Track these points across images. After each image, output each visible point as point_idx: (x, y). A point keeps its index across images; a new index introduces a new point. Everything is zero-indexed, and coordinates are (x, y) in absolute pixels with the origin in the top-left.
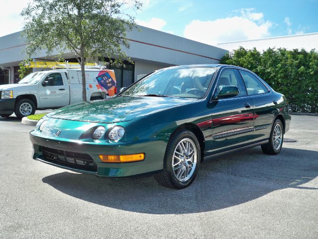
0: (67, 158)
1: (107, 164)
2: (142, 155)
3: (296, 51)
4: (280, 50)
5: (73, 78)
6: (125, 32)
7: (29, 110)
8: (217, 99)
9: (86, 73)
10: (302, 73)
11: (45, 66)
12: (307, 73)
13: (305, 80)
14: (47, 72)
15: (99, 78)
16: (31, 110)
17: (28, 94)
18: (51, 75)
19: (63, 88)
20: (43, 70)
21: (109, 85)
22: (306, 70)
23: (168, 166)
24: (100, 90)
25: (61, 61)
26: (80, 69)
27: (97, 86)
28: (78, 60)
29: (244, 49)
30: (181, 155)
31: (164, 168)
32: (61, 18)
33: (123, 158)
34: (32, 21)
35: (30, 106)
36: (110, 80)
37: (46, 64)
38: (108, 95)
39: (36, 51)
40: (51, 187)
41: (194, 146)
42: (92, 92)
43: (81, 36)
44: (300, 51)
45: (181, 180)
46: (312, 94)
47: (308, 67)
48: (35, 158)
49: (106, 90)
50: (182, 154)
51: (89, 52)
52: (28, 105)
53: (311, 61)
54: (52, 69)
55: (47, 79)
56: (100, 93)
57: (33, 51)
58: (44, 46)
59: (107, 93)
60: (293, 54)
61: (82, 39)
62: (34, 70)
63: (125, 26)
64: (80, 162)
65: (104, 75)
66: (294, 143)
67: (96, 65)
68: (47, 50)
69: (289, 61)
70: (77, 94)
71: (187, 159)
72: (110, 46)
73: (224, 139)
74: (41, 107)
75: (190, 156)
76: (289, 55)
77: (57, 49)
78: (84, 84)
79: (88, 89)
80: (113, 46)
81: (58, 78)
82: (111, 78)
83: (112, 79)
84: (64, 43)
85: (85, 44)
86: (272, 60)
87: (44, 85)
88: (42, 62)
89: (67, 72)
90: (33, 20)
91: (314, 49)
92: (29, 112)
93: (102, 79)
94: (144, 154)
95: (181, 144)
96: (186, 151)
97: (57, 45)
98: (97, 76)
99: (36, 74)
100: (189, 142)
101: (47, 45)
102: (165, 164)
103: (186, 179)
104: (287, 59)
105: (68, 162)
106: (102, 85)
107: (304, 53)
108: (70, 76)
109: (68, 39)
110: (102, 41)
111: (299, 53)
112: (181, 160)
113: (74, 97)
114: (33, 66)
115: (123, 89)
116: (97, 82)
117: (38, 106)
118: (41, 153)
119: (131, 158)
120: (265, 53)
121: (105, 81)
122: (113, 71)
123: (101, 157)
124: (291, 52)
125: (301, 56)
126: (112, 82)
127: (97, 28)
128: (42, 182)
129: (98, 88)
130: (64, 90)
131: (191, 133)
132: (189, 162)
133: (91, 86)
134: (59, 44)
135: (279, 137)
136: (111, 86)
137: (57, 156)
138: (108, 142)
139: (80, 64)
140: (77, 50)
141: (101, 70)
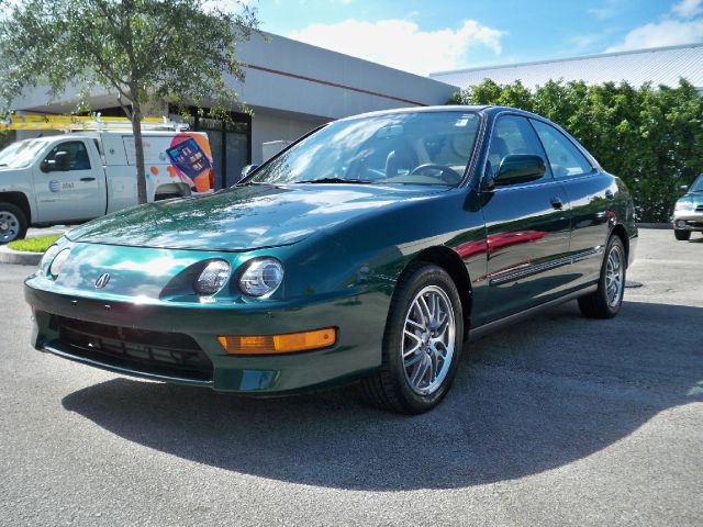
0: (128, 345)
1: (239, 360)
2: (331, 333)
3: (610, 86)
4: (573, 84)
5: (112, 152)
6: (234, 44)
7: (12, 228)
8: (492, 188)
9: (144, 140)
10: (624, 135)
11: (45, 126)
12: (634, 135)
13: (629, 150)
14: (52, 140)
15: (174, 152)
16: (16, 229)
17: (7, 190)
18: (61, 146)
19: (91, 176)
20: (41, 134)
21: (195, 167)
22: (633, 128)
23: (392, 357)
24: (177, 179)
25: (85, 114)
26: (132, 132)
27: (169, 169)
28: (126, 110)
29: (493, 84)
30: (420, 329)
31: (383, 362)
32: (82, 13)
33: (280, 343)
34: (11, 19)
35: (14, 219)
36: (198, 155)
37: (47, 121)
38: (194, 189)
39: (25, 90)
40: (89, 423)
41: (448, 304)
42: (158, 185)
43: (130, 51)
44: (617, 86)
45: (422, 391)
46: (646, 180)
47: (636, 122)
48: (39, 346)
49: (189, 179)
50: (422, 326)
51: (150, 91)
52: (9, 218)
53: (643, 109)
54: (62, 133)
55: (51, 155)
56: (176, 185)
57: (16, 90)
58: (44, 77)
59: (192, 185)
60: (602, 94)
61: (132, 58)
62: (18, 135)
63: (233, 30)
64: (163, 354)
65: (184, 144)
66: (639, 289)
67: (165, 122)
68: (49, 88)
69: (595, 110)
70: (125, 188)
71: (434, 337)
72: (198, 78)
73: (511, 284)
74: (41, 221)
75: (440, 330)
76: (594, 97)
77: (74, 85)
78: (140, 165)
79: (148, 176)
80: (204, 78)
81: (79, 153)
82: (200, 150)
83: (204, 155)
84: (91, 70)
85: (140, 72)
86: (558, 108)
87: (46, 168)
88: (39, 117)
89: (99, 139)
90: (15, 16)
91: (650, 82)
92: (13, 232)
93: (180, 152)
94: (336, 328)
95: (419, 300)
96: (431, 317)
97: (74, 74)
98: (169, 147)
99: (26, 145)
100: (437, 295)
101: (50, 76)
102: (385, 354)
103: (433, 386)
104: (590, 103)
105: (129, 356)
106: (181, 166)
107: (627, 91)
108: (106, 148)
109: (100, 61)
110: (180, 62)
111: (616, 92)
112: (420, 340)
113: (115, 196)
114: (17, 126)
115: (249, 168)
116: (168, 161)
117: (34, 219)
118: (56, 335)
119: (304, 341)
120: (541, 91)
121: (187, 158)
122: (204, 134)
123: (223, 340)
124: (599, 89)
125: (620, 98)
126: (204, 160)
127: (166, 33)
128: (62, 406)
129: (172, 175)
130: (93, 179)
131: (441, 271)
132: (438, 346)
133: (154, 171)
134: (80, 71)
135: (617, 278)
136: (202, 170)
137: (100, 340)
138: (239, 301)
139: (130, 119)
140: (122, 85)
141: (178, 132)
